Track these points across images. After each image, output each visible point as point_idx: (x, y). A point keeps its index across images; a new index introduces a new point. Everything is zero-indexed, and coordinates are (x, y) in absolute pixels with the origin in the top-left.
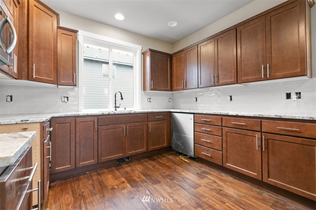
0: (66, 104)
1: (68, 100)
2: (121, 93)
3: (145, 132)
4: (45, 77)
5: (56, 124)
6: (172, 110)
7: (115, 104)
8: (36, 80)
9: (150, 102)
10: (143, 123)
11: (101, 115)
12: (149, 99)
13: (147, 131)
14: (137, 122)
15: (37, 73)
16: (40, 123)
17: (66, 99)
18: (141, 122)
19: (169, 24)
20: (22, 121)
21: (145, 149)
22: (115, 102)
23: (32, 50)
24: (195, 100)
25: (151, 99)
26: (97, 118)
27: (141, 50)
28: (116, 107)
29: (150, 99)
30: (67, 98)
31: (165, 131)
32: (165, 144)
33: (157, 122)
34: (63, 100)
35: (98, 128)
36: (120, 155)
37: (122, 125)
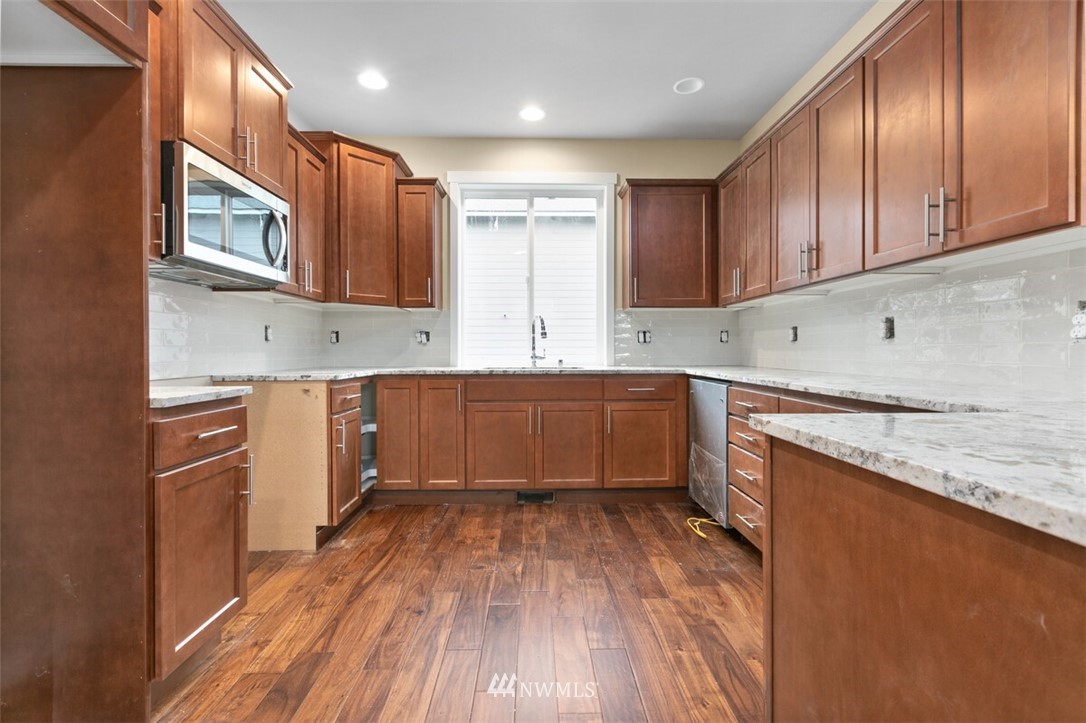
0: (425, 348)
1: (428, 340)
2: (542, 320)
3: (594, 429)
4: (372, 293)
5: (386, 391)
6: (690, 371)
7: (534, 348)
8: (352, 300)
9: (645, 342)
10: (587, 403)
11: (471, 375)
12: (641, 335)
13: (600, 426)
14: (568, 400)
15: (356, 285)
16: (327, 382)
17: (424, 336)
18: (583, 400)
19: (678, 88)
20: (302, 377)
21: (593, 480)
22: (534, 343)
23: (346, 244)
24: (791, 337)
25: (648, 335)
26: (462, 381)
27: (616, 186)
28: (534, 357)
29: (645, 333)
30: (427, 334)
31: (668, 437)
32: (666, 478)
33: (637, 403)
34: (419, 340)
35: (465, 405)
36: (520, 482)
37: (524, 405)
